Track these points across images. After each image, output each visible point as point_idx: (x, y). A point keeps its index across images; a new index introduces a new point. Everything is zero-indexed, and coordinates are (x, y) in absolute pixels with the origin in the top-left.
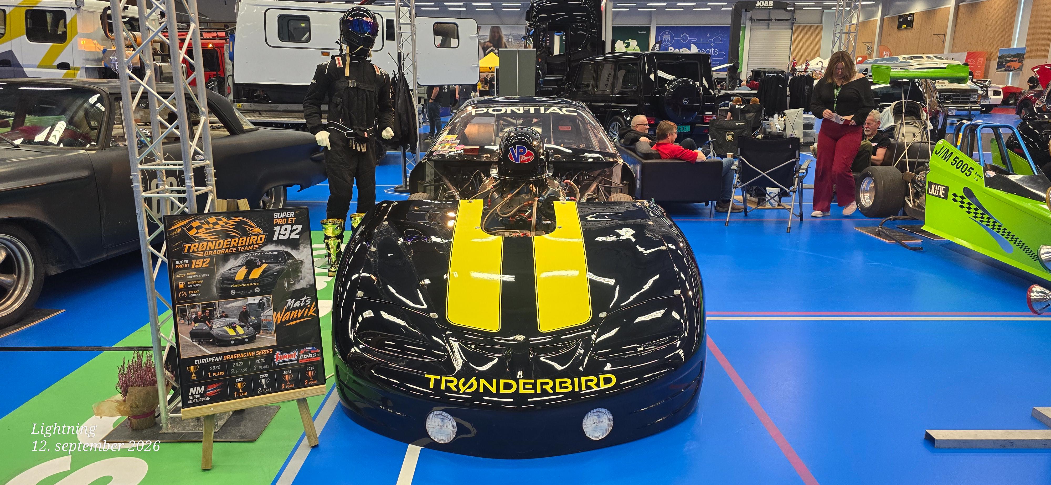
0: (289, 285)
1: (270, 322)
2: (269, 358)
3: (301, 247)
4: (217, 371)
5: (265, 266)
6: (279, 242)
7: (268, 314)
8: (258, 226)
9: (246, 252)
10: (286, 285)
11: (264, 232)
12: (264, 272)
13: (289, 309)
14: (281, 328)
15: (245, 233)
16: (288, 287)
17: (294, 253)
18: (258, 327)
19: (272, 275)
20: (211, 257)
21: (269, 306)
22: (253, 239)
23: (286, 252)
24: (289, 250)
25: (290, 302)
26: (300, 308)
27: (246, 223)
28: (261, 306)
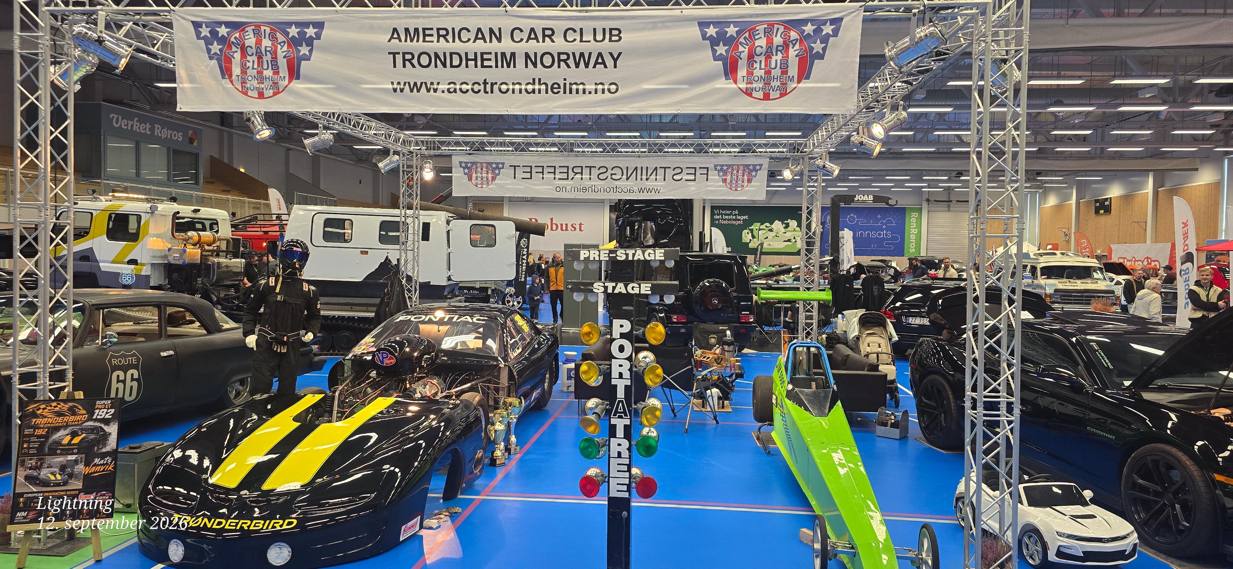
0: (98, 449)
1: (80, 473)
3: (111, 424)
5: (84, 435)
6: (96, 420)
7: (80, 468)
8: (84, 409)
9: (73, 425)
10: (96, 448)
11: (88, 413)
12: (82, 439)
13: (95, 465)
14: (87, 478)
15: (74, 413)
16: (97, 450)
17: (106, 428)
18: (71, 476)
19: (88, 441)
20: (49, 428)
21: (81, 462)
22: (78, 418)
23: (101, 427)
24: (102, 426)
25: (97, 461)
26: (103, 464)
27: (76, 407)
28: (76, 462)
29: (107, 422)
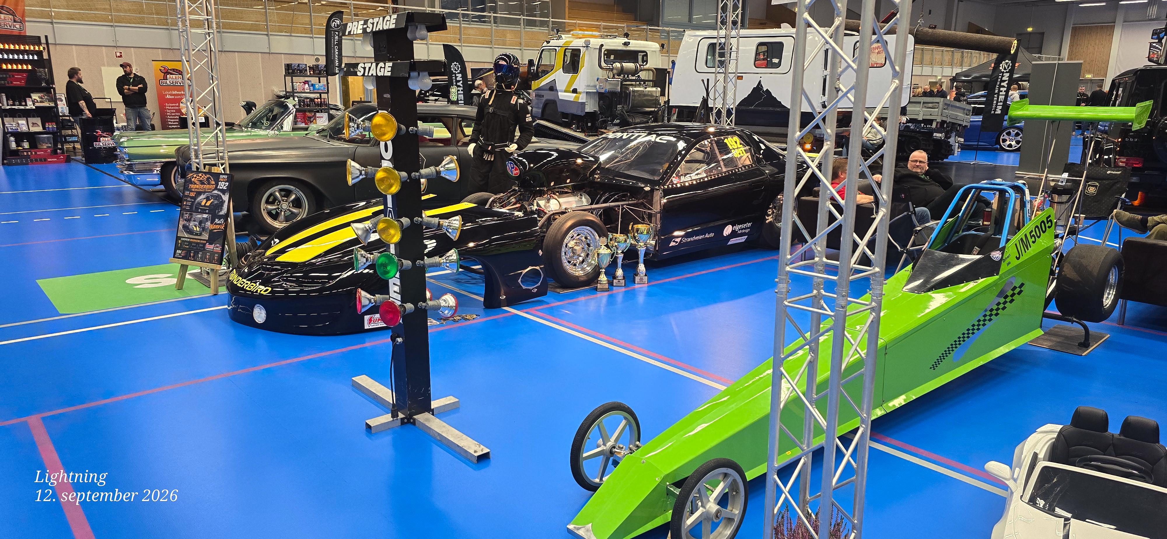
1: (208, 228)
2: (204, 245)
3: (226, 194)
4: (187, 245)
5: (212, 200)
6: (219, 190)
7: (209, 224)
8: (214, 180)
9: (207, 192)
10: (217, 211)
11: (215, 184)
12: (211, 203)
13: (216, 224)
14: (211, 232)
15: (209, 183)
16: (218, 213)
17: (223, 196)
18: (204, 229)
19: (214, 205)
20: (196, 192)
21: (209, 220)
22: (211, 187)
24: (221, 194)
25: (217, 220)
26: (220, 224)
27: (210, 178)
28: (207, 219)
29: (223, 191)
